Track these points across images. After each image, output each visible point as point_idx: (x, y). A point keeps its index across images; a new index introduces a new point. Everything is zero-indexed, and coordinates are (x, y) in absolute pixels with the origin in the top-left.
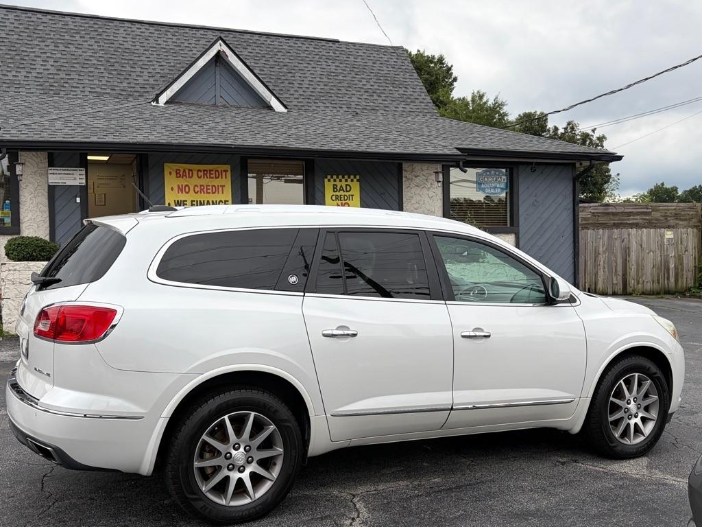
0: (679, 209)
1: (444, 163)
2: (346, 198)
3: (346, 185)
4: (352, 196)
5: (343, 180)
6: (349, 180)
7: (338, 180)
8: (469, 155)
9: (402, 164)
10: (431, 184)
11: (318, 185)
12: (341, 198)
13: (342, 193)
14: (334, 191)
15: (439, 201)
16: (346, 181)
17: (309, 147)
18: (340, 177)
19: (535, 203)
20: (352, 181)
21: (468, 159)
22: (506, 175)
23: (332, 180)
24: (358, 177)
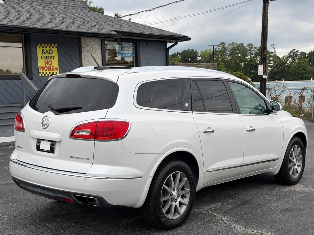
0: (207, 66)
1: (102, 38)
2: (50, 58)
3: (50, 50)
4: (53, 56)
5: (48, 47)
6: (51, 47)
7: (45, 47)
8: (122, 35)
9: (81, 38)
10: (95, 51)
11: (33, 49)
12: (47, 58)
13: (47, 55)
14: (43, 54)
15: (100, 61)
16: (50, 47)
17: (40, 27)
18: (46, 45)
19: (148, 62)
20: (53, 47)
21: (122, 37)
22: (133, 47)
23: (41, 47)
24: (56, 45)
